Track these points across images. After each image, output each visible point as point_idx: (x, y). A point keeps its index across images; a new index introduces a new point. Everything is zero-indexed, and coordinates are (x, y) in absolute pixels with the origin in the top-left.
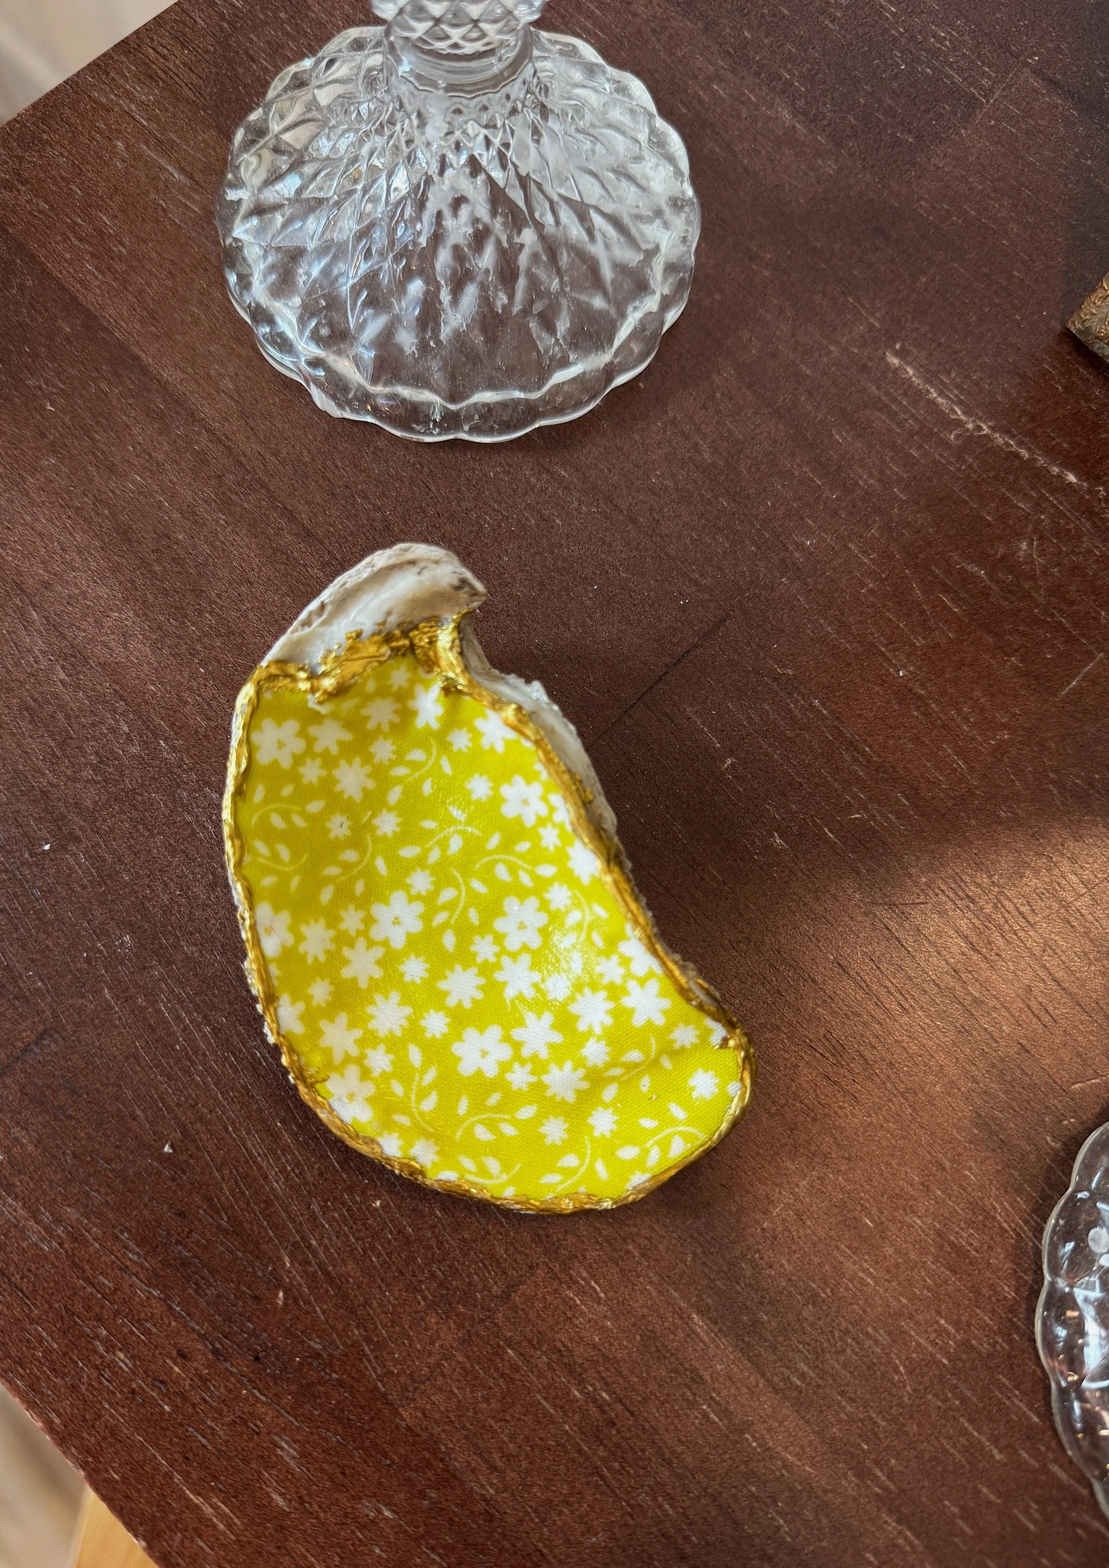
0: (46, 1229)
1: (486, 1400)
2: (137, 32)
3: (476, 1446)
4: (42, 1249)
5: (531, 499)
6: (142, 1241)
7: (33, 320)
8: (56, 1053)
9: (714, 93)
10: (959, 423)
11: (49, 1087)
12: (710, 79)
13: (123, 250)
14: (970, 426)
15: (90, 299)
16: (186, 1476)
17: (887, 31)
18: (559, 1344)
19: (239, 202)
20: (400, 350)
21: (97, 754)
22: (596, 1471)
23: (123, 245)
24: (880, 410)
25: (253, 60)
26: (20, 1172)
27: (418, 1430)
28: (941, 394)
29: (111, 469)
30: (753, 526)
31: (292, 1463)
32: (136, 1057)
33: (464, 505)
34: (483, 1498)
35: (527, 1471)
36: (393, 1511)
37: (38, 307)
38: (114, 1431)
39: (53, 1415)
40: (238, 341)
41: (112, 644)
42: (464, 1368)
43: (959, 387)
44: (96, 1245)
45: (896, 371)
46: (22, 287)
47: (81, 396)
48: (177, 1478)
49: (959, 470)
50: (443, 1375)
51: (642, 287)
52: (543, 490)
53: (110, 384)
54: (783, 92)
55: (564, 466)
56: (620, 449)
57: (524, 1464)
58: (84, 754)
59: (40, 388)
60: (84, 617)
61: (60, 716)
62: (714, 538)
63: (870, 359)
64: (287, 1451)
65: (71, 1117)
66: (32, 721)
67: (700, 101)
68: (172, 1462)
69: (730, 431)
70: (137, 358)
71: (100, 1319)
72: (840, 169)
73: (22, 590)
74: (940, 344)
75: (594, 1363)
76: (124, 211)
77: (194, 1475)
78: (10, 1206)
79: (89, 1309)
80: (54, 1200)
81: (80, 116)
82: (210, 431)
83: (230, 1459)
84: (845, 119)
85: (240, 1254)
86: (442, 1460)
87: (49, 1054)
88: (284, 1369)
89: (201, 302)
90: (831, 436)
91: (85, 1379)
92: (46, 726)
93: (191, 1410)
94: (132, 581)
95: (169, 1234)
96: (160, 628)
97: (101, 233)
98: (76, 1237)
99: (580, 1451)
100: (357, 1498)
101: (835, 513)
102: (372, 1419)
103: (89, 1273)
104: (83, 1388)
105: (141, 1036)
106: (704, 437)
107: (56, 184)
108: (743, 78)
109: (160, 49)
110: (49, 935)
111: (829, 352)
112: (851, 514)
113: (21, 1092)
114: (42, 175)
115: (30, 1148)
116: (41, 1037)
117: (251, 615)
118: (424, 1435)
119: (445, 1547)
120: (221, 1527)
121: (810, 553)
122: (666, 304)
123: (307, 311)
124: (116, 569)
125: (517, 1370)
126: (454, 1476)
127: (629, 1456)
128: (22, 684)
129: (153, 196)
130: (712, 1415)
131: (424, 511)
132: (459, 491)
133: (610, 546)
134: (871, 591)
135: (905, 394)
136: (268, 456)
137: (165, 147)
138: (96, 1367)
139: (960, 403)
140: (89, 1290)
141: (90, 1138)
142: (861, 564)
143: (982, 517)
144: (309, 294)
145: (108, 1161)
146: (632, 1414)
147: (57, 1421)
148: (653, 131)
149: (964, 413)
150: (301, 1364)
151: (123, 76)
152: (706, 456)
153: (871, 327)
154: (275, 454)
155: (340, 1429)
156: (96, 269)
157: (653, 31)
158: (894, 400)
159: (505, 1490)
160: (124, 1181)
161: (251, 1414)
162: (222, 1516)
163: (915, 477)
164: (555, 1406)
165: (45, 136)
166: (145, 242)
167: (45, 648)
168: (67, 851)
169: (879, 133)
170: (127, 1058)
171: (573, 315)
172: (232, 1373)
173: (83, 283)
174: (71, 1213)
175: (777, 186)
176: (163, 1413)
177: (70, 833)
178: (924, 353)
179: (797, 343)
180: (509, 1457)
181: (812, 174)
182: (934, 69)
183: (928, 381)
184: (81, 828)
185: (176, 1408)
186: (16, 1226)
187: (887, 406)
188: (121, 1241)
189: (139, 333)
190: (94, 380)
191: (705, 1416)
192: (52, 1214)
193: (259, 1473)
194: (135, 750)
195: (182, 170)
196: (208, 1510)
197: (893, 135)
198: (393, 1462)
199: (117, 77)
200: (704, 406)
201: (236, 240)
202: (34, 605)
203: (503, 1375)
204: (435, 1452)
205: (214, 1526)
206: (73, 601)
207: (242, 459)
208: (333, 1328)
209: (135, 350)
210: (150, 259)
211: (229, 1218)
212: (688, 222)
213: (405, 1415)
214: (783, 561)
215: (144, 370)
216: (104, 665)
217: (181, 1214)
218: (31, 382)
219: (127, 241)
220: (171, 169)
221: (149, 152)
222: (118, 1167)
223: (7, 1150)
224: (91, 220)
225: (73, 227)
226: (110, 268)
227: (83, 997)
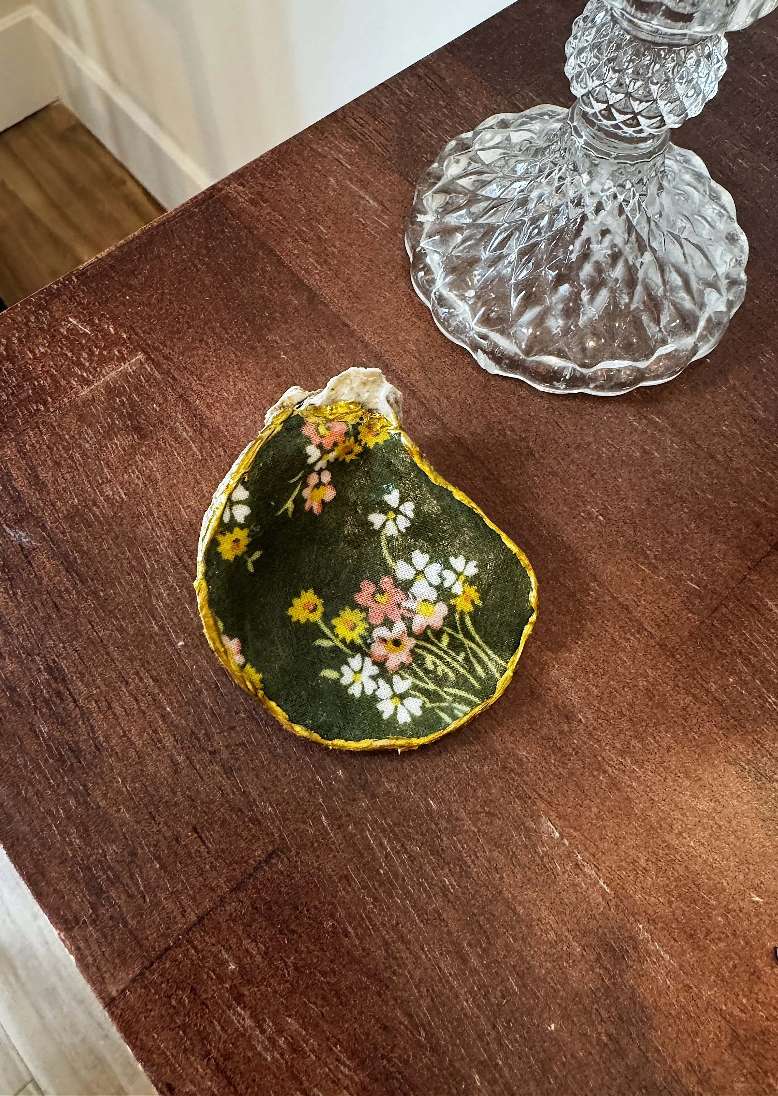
0: (269, 1039)
2: (343, 108)
4: (266, 1059)
6: (353, 1055)
7: (271, 294)
8: (282, 872)
11: (276, 903)
13: (335, 250)
19: (426, 223)
20: (549, 330)
23: (335, 247)
25: (423, 131)
26: (249, 982)
37: (275, 285)
44: (313, 1057)
46: (264, 271)
47: (308, 350)
53: (327, 341)
56: (698, 405)
59: (276, 341)
65: (293, 932)
70: (346, 324)
76: (335, 224)
78: (240, 1015)
80: (277, 1010)
81: (304, 159)
87: (276, 872)
89: (391, 290)
95: (375, 1048)
97: (320, 238)
98: (294, 1048)
103: (306, 1084)
105: (352, 859)
106: (758, 399)
107: (287, 203)
108: (758, 156)
109: (358, 120)
110: (278, 766)
113: (252, 906)
114: (278, 197)
115: (259, 959)
116: (270, 856)
122: (728, 306)
129: (355, 215)
136: (442, 399)
137: (364, 184)
141: (309, 952)
144: (482, 288)
145: (324, 974)
151: (333, 135)
152: (761, 412)
154: (447, 397)
156: (316, 261)
160: (338, 996)
165: (280, 172)
166: (350, 245)
170: (340, 879)
173: (306, 270)
174: (292, 1023)
186: (243, 1035)
188: (334, 1053)
189: (347, 308)
190: (315, 339)
192: (275, 1024)
195: (375, 199)
199: (329, 136)
200: (755, 377)
201: (423, 249)
209: (345, 319)
210: (354, 257)
211: (427, 1034)
215: (351, 333)
218: (270, 337)
219: (337, 243)
220: (367, 198)
221: (352, 186)
222: (333, 980)
223: (238, 961)
224: (312, 228)
225: (300, 232)
226: (325, 261)
227: (305, 822)
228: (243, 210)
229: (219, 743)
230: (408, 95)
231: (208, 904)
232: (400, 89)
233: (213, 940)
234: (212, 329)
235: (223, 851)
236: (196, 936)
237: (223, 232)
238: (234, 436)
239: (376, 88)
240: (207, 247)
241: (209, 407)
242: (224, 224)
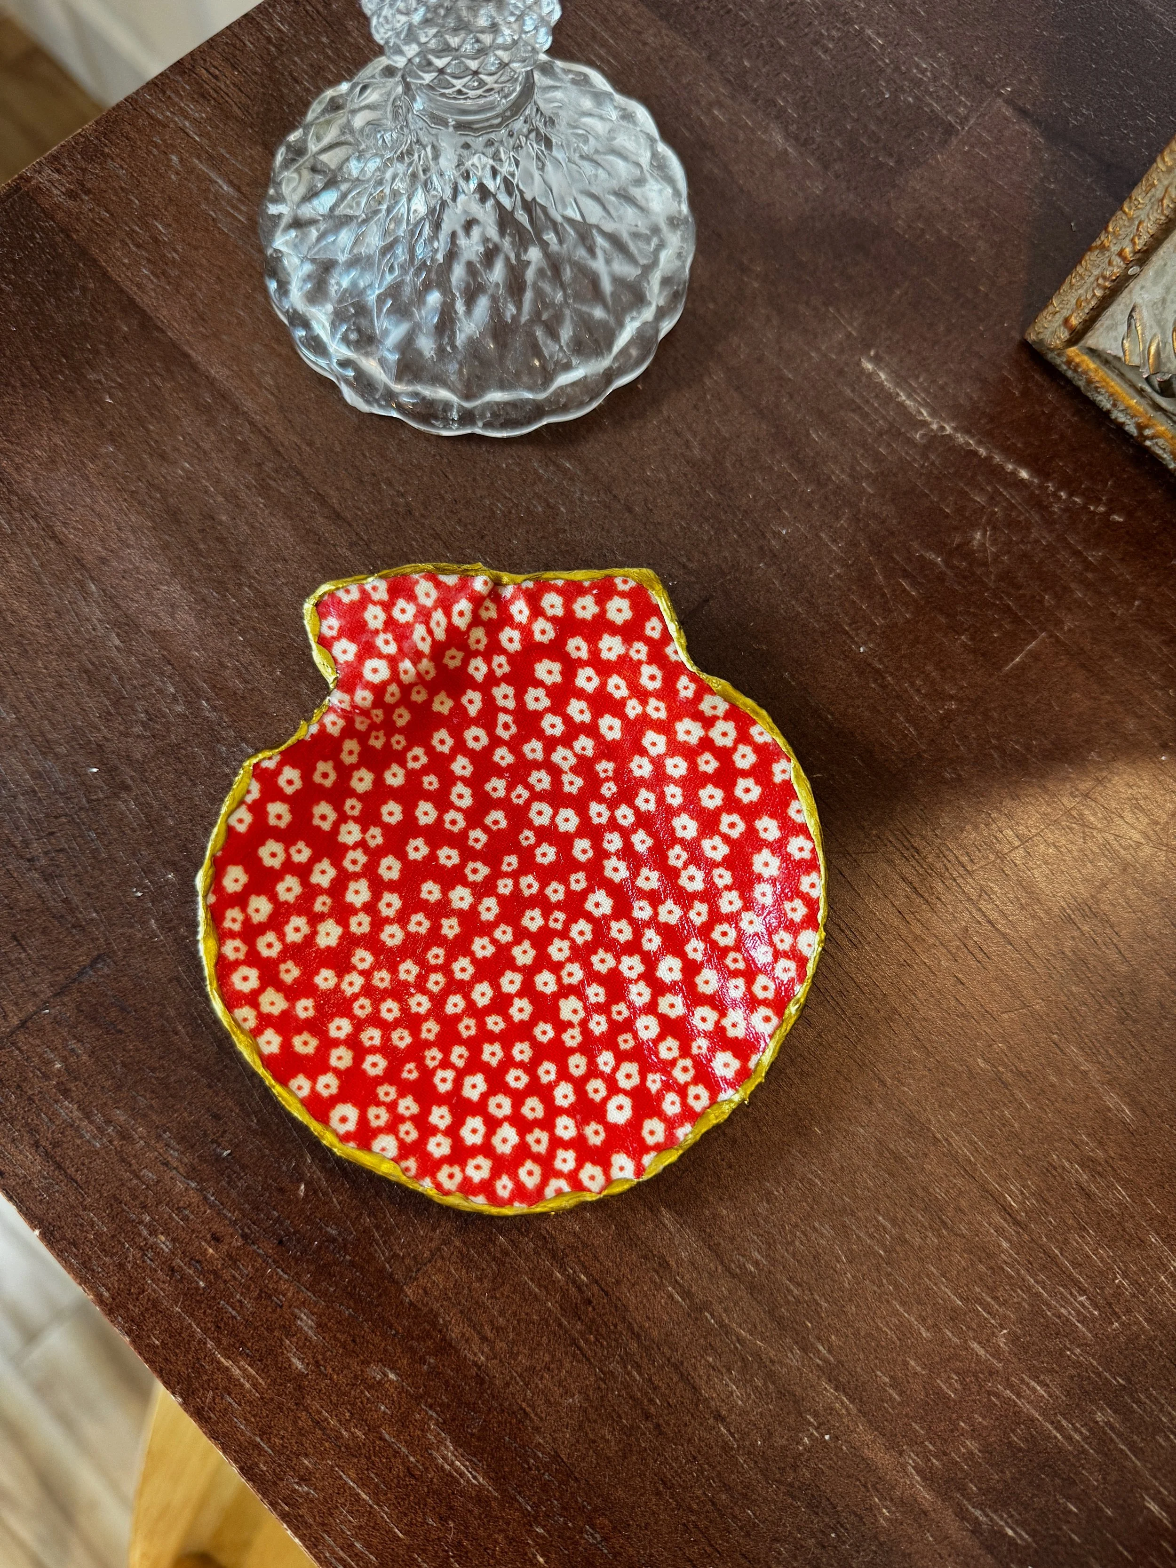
0: (98, 1128)
1: (480, 1280)
2: (191, 54)
3: (470, 1320)
4: (94, 1146)
5: (539, 488)
6: (182, 1140)
7: (94, 319)
8: (108, 976)
9: (715, 118)
10: (924, 424)
11: (101, 1004)
12: (711, 105)
13: (176, 257)
14: (935, 426)
15: (147, 300)
16: (218, 1342)
17: (873, 61)
18: (544, 1232)
19: (280, 216)
20: (420, 354)
21: (147, 712)
22: (574, 1342)
23: (175, 251)
24: (854, 411)
25: (297, 82)
26: (76, 1079)
27: (420, 1305)
28: (909, 396)
29: (163, 457)
30: (735, 515)
31: (310, 1333)
32: (178, 979)
33: (479, 493)
34: (475, 1364)
35: (514, 1342)
36: (397, 1374)
37: (99, 308)
38: (155, 1303)
39: (102, 1289)
40: (278, 341)
41: (161, 614)
42: (460, 1252)
43: (926, 390)
44: (142, 1142)
45: (870, 376)
46: (84, 289)
47: (137, 390)
48: (210, 1344)
49: (922, 466)
50: (443, 1258)
51: (639, 299)
52: (549, 481)
53: (164, 380)
54: (777, 118)
55: (569, 458)
56: (620, 445)
57: (511, 1335)
58: (135, 711)
59: (99, 382)
60: (137, 589)
61: (114, 678)
62: (700, 527)
63: (847, 364)
64: (306, 1322)
65: (121, 1032)
66: (90, 682)
67: (702, 125)
68: (205, 1331)
69: (718, 430)
70: (186, 356)
71: (144, 1206)
72: (826, 190)
73: (83, 566)
74: (910, 352)
75: (574, 1249)
76: (177, 221)
77: (225, 1342)
78: (67, 1108)
79: (135, 1198)
80: (105, 1103)
81: (139, 131)
82: (252, 424)
83: (256, 1328)
84: (831, 143)
85: (267, 1152)
86: (440, 1331)
87: (102, 976)
88: (304, 1252)
89: (245, 305)
90: (808, 435)
91: (130, 1258)
92: (102, 686)
93: (222, 1286)
94: (180, 558)
95: (205, 1134)
96: (204, 600)
97: (156, 240)
98: (124, 1136)
99: (560, 1325)
100: (366, 1363)
101: (809, 505)
102: (380, 1296)
103: (135, 1167)
104: (129, 1266)
105: (183, 961)
106: (695, 435)
107: (116, 194)
108: (741, 104)
109: (212, 70)
110: (102, 871)
111: (811, 358)
112: (823, 507)
113: (77, 1008)
114: (103, 186)
115: (85, 1058)
116: (95, 961)
117: (285, 589)
118: (425, 1310)
119: (440, 1405)
120: (248, 1386)
121: (786, 541)
122: (661, 314)
123: (339, 317)
124: (166, 547)
125: (507, 1254)
126: (450, 1345)
127: (603, 1330)
128: (81, 648)
129: (203, 207)
130: (677, 1296)
131: (443, 498)
132: (474, 480)
133: (608, 531)
134: (838, 576)
135: (877, 396)
136: (304, 446)
137: (216, 162)
138: (141, 1248)
139: (926, 405)
140: (135, 1181)
141: (137, 1050)
142: (830, 551)
143: (941, 510)
144: (340, 301)
145: (153, 1070)
146: (607, 1294)
147: (106, 1294)
148: (655, 155)
149: (930, 415)
150: (319, 1247)
151: (179, 95)
152: (696, 452)
153: (849, 335)
154: (310, 444)
155: (352, 1303)
156: (151, 273)
157: (661, 59)
158: (867, 402)
159: (495, 1358)
160: (167, 1087)
161: (276, 1290)
162: (248, 1377)
163: (882, 473)
164: (540, 1286)
165: (106, 150)
166: (196, 248)
167: (101, 616)
168: (119, 798)
169: (863, 157)
170: (170, 980)
171: (575, 325)
172: (259, 1255)
173: (139, 286)
174: (120, 1116)
175: (769, 205)
176: (197, 1288)
177: (123, 782)
178: (895, 360)
179: (781, 349)
180: (498, 1330)
181: (801, 194)
182: (916, 98)
183: (897, 385)
184: (132, 777)
185: (210, 1284)
186: (71, 1126)
187: (860, 408)
188: (164, 1139)
189: (190, 334)
190: (148, 375)
191: (671, 1297)
192: (103, 1115)
193: (281, 1340)
194: (179, 709)
195: (231, 183)
196: (237, 1372)
197: (876, 157)
198: (397, 1333)
199: (173, 95)
200: (695, 407)
201: (277, 251)
202: (92, 579)
203: (494, 1259)
204: (434, 1324)
205: (242, 1385)
206: (127, 575)
207: (280, 448)
208: (347, 1216)
209: (186, 348)
210: (201, 266)
212: (683, 239)
213: (409, 1292)
214: (761, 548)
215: (194, 367)
216: (153, 633)
217: (216, 1117)
218: (92, 376)
219: (179, 248)
220: (220, 181)
221: (201, 166)
222: (162, 1075)
223: (64, 1060)
224: (147, 227)
225: (131, 234)
226: (164, 273)
227: (132, 927)
228: (59, 206)
229: (36, 848)
230: (279, 30)
231: (31, 1008)
232: (270, 21)
233: (38, 1042)
234: (19, 368)
235: (45, 957)
236: (21, 1037)
237: (32, 238)
238: (48, 503)
239: (238, 23)
240: (13, 261)
241: (17, 469)
242: (34, 227)
